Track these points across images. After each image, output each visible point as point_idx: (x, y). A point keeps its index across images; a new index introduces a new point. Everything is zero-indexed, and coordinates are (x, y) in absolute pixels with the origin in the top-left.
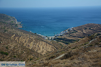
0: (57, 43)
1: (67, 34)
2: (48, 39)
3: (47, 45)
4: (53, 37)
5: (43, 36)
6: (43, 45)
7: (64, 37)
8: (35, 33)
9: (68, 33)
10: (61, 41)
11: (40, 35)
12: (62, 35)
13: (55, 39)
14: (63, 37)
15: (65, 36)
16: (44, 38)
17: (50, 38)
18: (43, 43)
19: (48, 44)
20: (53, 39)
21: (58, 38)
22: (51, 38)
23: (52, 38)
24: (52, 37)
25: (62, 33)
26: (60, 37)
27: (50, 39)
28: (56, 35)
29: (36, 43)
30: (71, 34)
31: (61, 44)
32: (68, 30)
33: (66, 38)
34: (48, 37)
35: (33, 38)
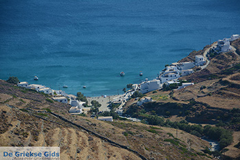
0: (150, 135)
1: (205, 75)
2: (95, 111)
3: (94, 149)
4: (122, 98)
5: (59, 96)
6: (73, 148)
7: (189, 96)
8: (12, 81)
9: (213, 70)
10: (173, 119)
11: (42, 88)
12: (173, 87)
13: (131, 111)
14: (180, 98)
15: (192, 92)
16: (65, 105)
17: (104, 108)
18: (74, 136)
19: (100, 143)
20: (120, 109)
21: (149, 106)
22: (112, 106)
23: (117, 105)
24: (115, 99)
25: (174, 72)
26: (164, 97)
27: (106, 114)
28: (136, 86)
29: (30, 137)
30: (228, 78)
31: (175, 142)
32: (212, 54)
33: (203, 100)
34: (90, 100)
35: (8, 109)
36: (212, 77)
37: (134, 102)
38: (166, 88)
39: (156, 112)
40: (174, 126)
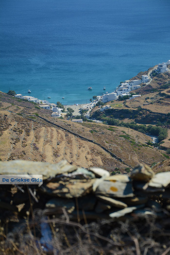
0: (109, 132)
1: (149, 89)
2: (70, 116)
3: (69, 142)
4: (89, 106)
5: (44, 104)
6: (55, 142)
7: (137, 104)
9: (154, 86)
10: (126, 121)
11: (32, 99)
12: (126, 98)
13: (96, 115)
14: (131, 106)
15: (139, 102)
17: (76, 113)
18: (55, 133)
19: (73, 138)
20: (88, 114)
21: (109, 112)
22: (82, 111)
23: (86, 111)
24: (84, 107)
25: (126, 87)
26: (120, 106)
27: (78, 118)
28: (99, 97)
29: (24, 133)
30: (165, 91)
31: (127, 137)
32: (154, 74)
33: (147, 107)
34: (66, 107)
35: (8, 114)
36: (154, 90)
37: (97, 109)
38: (121, 99)
39: (114, 116)
40: (126, 126)
